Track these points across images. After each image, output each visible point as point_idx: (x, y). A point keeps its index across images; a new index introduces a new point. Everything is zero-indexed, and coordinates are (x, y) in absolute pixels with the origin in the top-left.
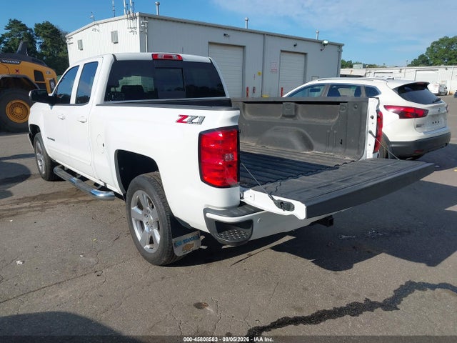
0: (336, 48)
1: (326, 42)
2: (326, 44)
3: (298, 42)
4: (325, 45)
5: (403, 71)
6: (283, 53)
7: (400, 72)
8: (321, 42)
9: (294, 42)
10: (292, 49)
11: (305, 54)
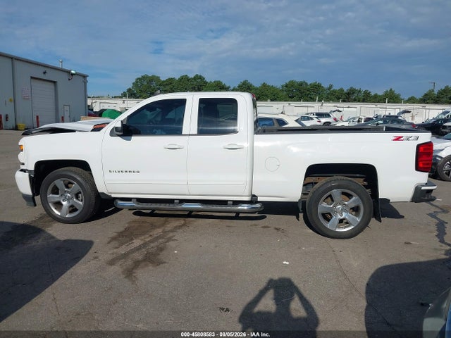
0: (82, 79)
1: (73, 72)
2: (74, 74)
3: (48, 70)
4: (72, 74)
5: (126, 102)
6: (33, 80)
7: (124, 102)
8: (69, 72)
9: (44, 69)
10: (42, 76)
11: (55, 82)
